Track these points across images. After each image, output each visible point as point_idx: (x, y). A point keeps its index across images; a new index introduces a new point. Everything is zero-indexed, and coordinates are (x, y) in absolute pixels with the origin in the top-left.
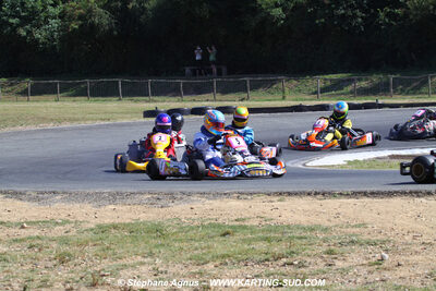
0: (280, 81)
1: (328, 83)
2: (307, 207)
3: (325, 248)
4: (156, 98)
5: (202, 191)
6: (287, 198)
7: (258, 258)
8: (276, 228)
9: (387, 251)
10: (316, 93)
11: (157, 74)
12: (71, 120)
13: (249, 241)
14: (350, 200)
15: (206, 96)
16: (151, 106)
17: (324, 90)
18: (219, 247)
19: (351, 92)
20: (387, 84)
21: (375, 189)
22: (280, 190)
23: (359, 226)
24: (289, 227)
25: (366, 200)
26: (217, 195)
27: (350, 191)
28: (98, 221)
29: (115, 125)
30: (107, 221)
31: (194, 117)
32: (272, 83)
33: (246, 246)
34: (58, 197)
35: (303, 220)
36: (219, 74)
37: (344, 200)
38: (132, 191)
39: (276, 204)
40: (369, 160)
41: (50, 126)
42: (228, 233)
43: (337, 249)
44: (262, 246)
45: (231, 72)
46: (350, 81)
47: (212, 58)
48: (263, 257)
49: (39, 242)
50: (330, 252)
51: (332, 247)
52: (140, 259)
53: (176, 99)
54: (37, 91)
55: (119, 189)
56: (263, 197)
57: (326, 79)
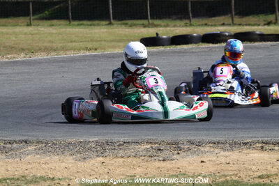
4: (157, 22)
5: (216, 139)
12: (47, 50)
15: (221, 19)
16: (150, 32)
26: (234, 145)
29: (104, 56)
34: (31, 148)
38: (126, 139)
41: (21, 57)
55: (108, 138)
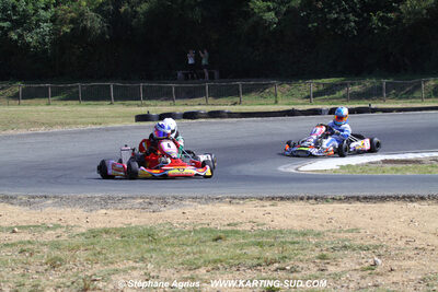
0: (272, 84)
1: (321, 88)
2: (299, 212)
3: (317, 253)
4: (148, 102)
5: (194, 195)
6: (279, 203)
7: (249, 262)
8: (269, 233)
9: (379, 256)
10: (309, 97)
11: (149, 78)
12: (62, 124)
13: (241, 246)
14: (343, 205)
15: (198, 100)
16: (143, 110)
17: (316, 94)
18: (211, 251)
19: (344, 97)
20: (381, 88)
21: (368, 194)
22: (272, 195)
23: (352, 231)
24: (281, 232)
25: (359, 204)
26: (209, 200)
27: (342, 195)
28: (90, 226)
30: (99, 226)
31: (187, 121)
32: (264, 87)
33: (238, 251)
34: (50, 202)
35: (296, 225)
36: (212, 77)
37: (337, 205)
38: (124, 195)
39: (269, 209)
40: (362, 165)
41: (42, 130)
42: (220, 238)
43: (329, 254)
44: (255, 251)
45: (223, 76)
46: (343, 85)
47: (204, 62)
48: (255, 262)
49: (30, 246)
50: (322, 257)
51: (325, 253)
52: (131, 263)
53: (168, 103)
54: (28, 95)
55: (110, 194)
56: (256, 202)
57: (318, 84)
